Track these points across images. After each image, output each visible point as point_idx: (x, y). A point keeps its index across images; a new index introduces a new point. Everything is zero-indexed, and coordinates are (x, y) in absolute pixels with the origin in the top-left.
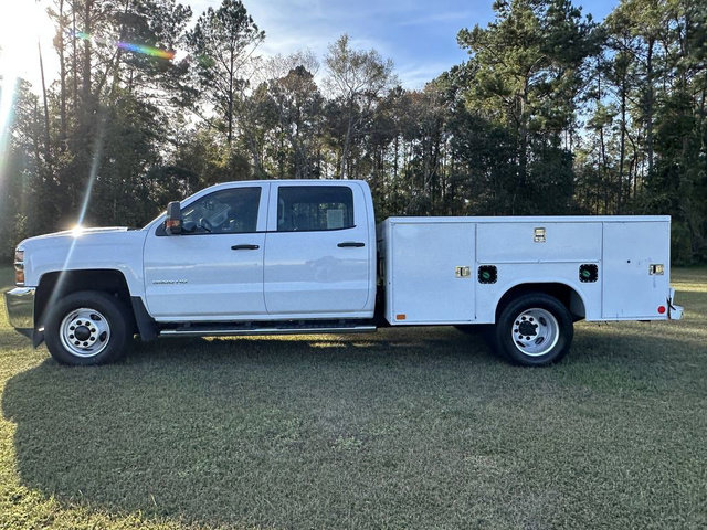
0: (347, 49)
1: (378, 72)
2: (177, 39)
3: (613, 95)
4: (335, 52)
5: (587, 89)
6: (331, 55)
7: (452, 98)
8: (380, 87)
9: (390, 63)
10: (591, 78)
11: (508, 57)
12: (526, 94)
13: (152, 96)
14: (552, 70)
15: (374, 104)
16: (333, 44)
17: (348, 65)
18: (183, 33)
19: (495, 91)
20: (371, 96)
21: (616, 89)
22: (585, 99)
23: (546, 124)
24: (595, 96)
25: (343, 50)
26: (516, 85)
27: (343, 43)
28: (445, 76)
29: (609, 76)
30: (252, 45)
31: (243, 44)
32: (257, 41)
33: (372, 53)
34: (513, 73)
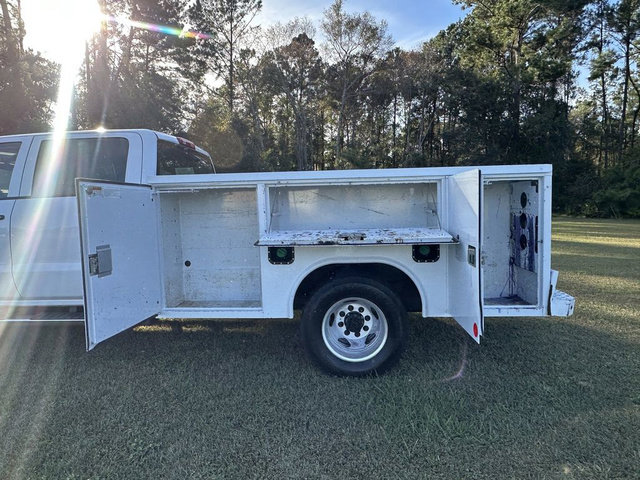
0: (342, 13)
1: (372, 34)
2: (181, 14)
3: (616, 43)
4: (330, 16)
5: (589, 39)
6: (327, 20)
7: (449, 56)
8: (375, 49)
9: (385, 24)
10: (592, 28)
11: (499, 9)
12: (520, 46)
13: (166, 69)
14: (550, 21)
15: (370, 66)
16: (327, 9)
17: (343, 28)
18: (186, 8)
19: (487, 45)
20: (367, 58)
21: (620, 36)
22: (585, 49)
23: (539, 75)
24: (597, 44)
25: (338, 15)
26: (508, 38)
27: (337, 8)
28: (442, 35)
29: (611, 24)
30: (250, 14)
31: (242, 15)
32: (254, 10)
33: (365, 16)
34: (505, 25)
